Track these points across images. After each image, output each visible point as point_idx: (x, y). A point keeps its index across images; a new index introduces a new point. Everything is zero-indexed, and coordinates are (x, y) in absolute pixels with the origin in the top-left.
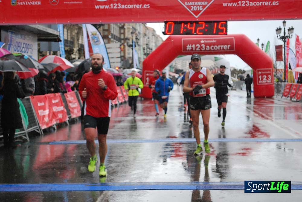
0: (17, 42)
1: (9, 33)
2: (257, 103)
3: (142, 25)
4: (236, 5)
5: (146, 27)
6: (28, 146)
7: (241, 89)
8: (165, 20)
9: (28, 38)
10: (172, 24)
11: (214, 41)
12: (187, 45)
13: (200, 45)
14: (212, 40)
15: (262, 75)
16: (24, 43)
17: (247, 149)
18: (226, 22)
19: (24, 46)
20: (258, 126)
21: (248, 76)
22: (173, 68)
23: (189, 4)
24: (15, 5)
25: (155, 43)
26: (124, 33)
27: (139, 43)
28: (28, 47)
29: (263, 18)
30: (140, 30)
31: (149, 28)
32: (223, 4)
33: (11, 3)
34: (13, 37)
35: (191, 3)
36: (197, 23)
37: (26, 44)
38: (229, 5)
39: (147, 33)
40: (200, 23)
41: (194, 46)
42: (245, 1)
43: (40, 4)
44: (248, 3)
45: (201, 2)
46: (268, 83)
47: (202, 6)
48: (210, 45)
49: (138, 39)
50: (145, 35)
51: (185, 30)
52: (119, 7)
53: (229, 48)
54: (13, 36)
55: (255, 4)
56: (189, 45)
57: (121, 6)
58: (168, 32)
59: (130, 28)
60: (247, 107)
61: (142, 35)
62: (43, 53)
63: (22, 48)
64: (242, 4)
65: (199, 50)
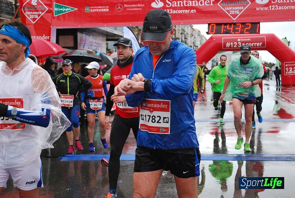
0: (90, 42)
1: (83, 35)
2: (284, 90)
3: (190, 27)
4: (267, 9)
5: (193, 29)
6: (98, 125)
7: (271, 79)
8: (209, 23)
9: (98, 39)
10: (214, 25)
11: (249, 40)
12: (227, 43)
13: (237, 43)
14: (247, 38)
15: (288, 67)
16: (95, 43)
17: (276, 128)
18: (259, 23)
19: (96, 45)
20: (284, 109)
21: (277, 68)
22: (215, 62)
23: (228, 9)
24: (88, 12)
25: (200, 41)
26: (175, 34)
27: (187, 42)
28: (99, 45)
29: (290, 20)
30: (188, 31)
31: (195, 30)
32: (256, 8)
33: (86, 10)
34: (87, 38)
35: (230, 8)
36: (235, 24)
37: (97, 43)
38: (261, 9)
39: (194, 34)
40: (237, 24)
41: (232, 44)
42: (275, 6)
43: (108, 11)
44: (277, 7)
45: (238, 7)
46: (293, 73)
47: (239, 11)
48: (245, 42)
49: (187, 39)
50: (192, 35)
51: (225, 30)
52: (171, 12)
53: (261, 45)
54: (87, 36)
55: (283, 8)
56: (228, 43)
57: (173, 11)
58: (211, 32)
59: (180, 30)
60: (276, 94)
61: (189, 36)
62: (110, 50)
63: (94, 46)
64: (272, 8)
65: (236, 47)
